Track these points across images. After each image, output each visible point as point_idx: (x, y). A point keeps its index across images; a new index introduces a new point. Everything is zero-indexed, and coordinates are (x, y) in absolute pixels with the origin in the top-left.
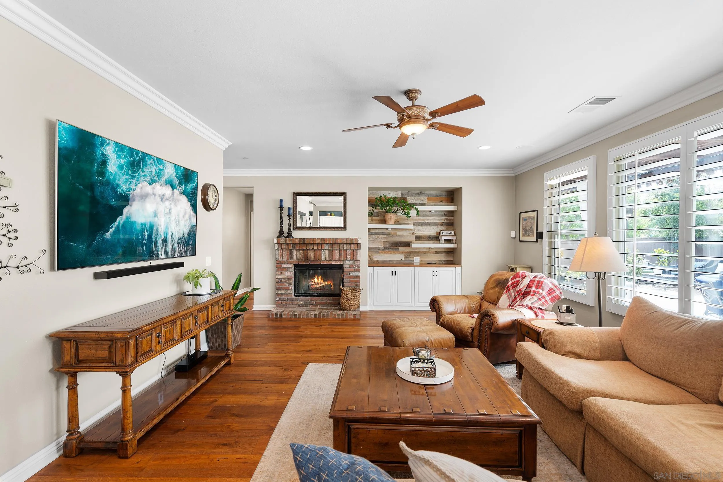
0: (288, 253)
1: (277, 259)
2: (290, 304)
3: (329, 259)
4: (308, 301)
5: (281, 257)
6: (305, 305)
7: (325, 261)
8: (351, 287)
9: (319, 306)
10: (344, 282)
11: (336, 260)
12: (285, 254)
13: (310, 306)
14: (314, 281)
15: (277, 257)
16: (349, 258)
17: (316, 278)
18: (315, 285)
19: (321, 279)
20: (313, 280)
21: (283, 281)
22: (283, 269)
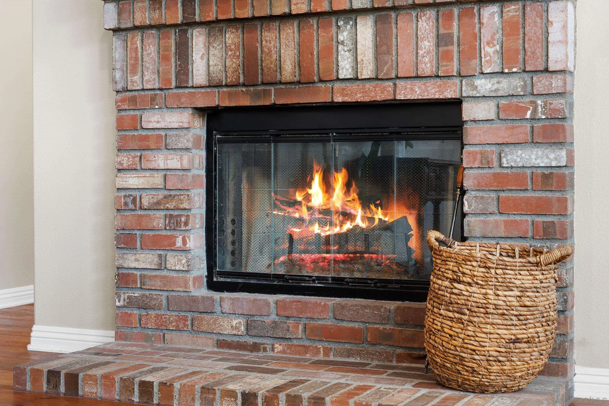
0: (167, 49)
1: (119, 87)
2: (178, 329)
3: (377, 69)
4: (268, 320)
5: (134, 72)
6: (251, 341)
7: (354, 86)
8: (506, 244)
9: (327, 352)
10: (466, 208)
11: (417, 77)
12: (154, 55)
13: (278, 347)
14: (308, 197)
15: (118, 75)
16: (496, 59)
17: (317, 178)
18: (311, 223)
19: (348, 186)
20: (299, 197)
21: (145, 203)
22: (146, 138)
